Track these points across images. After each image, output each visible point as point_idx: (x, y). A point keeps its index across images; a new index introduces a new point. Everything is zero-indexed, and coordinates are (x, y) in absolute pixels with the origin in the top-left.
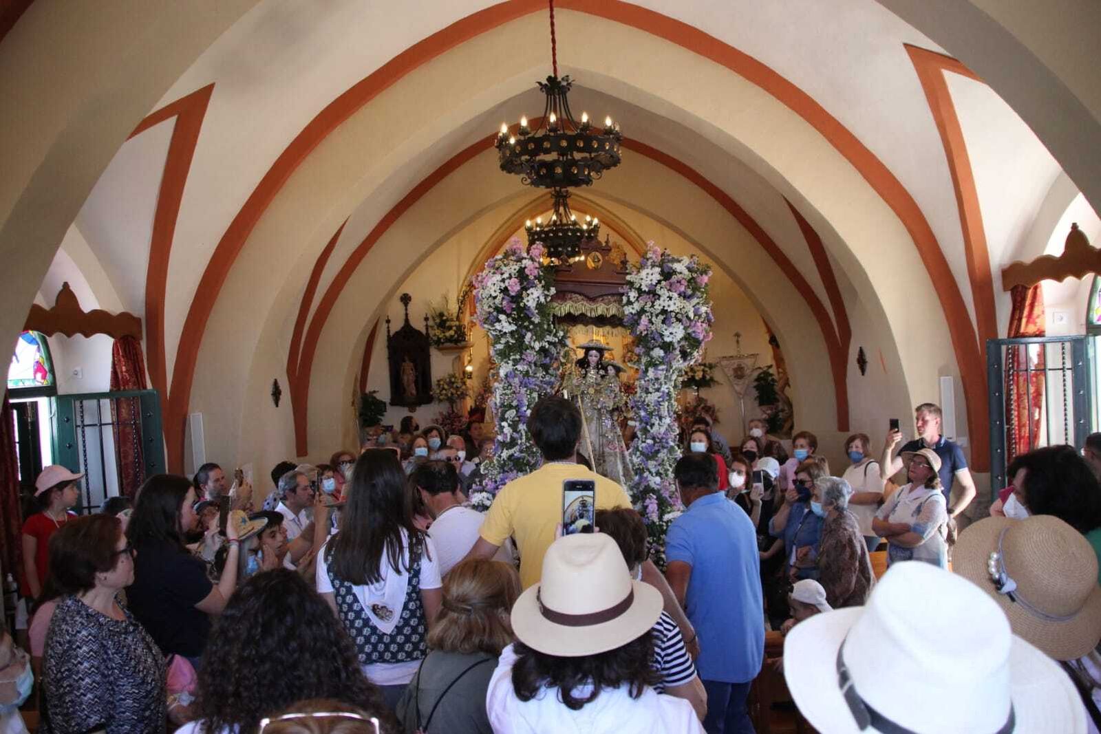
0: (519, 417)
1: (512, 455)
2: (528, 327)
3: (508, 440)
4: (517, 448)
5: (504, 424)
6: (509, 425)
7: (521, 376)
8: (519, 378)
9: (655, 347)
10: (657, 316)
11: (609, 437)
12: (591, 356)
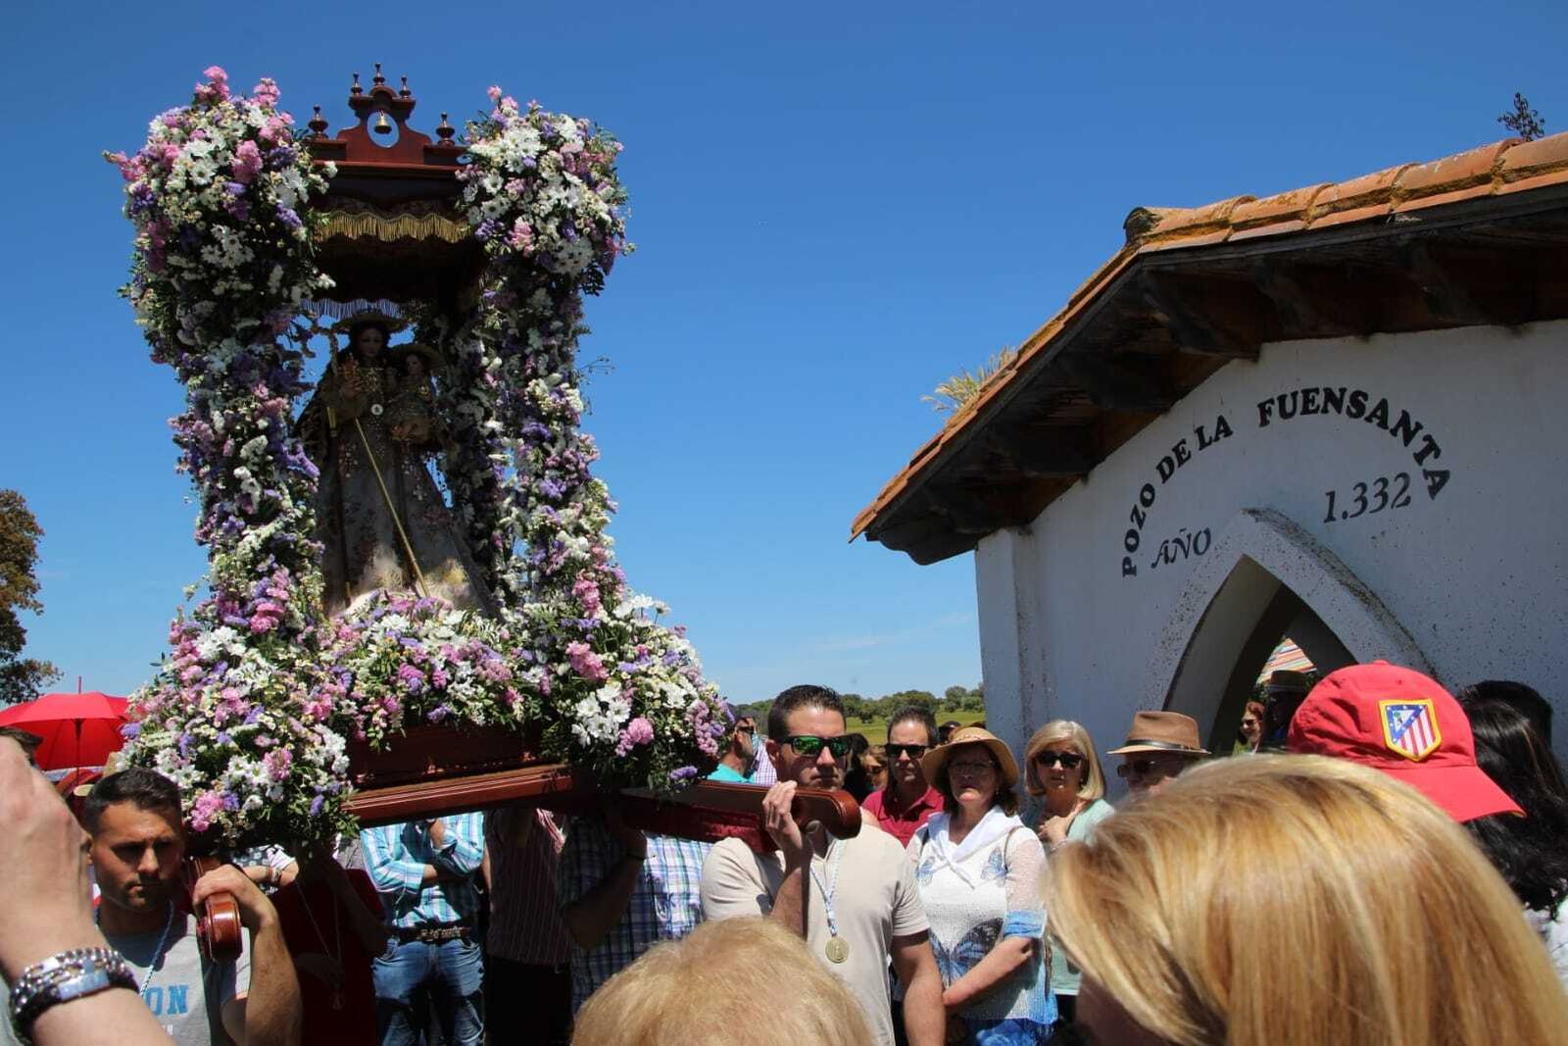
0: (272, 453)
3: (255, 507)
4: (279, 522)
6: (253, 474)
7: (264, 365)
8: (261, 370)
9: (537, 287)
10: (545, 219)
11: (420, 498)
12: (367, 340)
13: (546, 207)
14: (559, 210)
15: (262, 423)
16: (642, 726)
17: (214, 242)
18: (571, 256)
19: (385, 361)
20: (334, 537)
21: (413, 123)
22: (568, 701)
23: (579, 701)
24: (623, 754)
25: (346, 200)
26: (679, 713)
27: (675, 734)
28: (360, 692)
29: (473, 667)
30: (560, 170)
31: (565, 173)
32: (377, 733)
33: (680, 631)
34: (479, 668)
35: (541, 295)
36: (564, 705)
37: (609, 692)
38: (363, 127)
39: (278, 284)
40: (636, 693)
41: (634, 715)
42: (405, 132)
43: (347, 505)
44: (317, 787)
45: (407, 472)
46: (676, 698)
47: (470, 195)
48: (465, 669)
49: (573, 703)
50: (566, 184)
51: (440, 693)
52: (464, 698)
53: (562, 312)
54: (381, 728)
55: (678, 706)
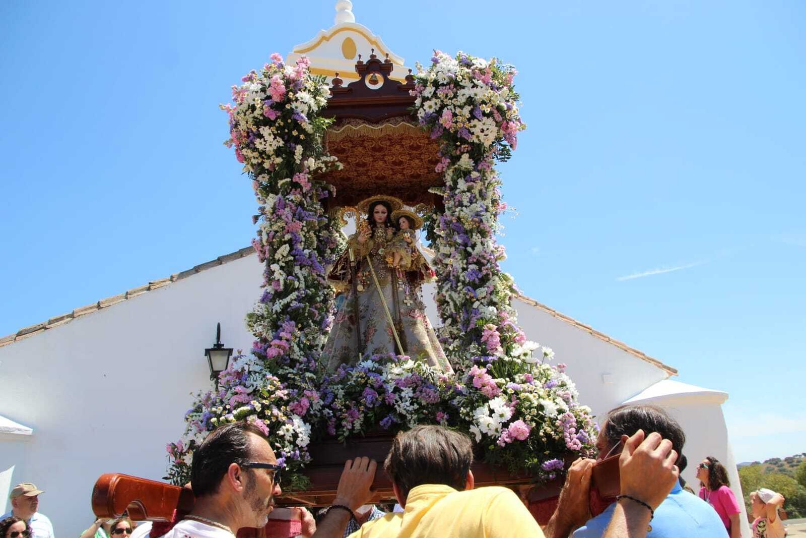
0: (294, 256)
1: (288, 305)
2: (298, 137)
3: (282, 287)
4: (294, 295)
5: (275, 267)
6: (282, 268)
7: (293, 205)
8: (291, 208)
9: (462, 153)
10: (461, 107)
11: (409, 305)
12: (377, 212)
13: (461, 100)
14: (470, 101)
15: (287, 237)
16: (521, 427)
17: (261, 136)
18: (482, 131)
19: (389, 225)
20: (352, 327)
21: (393, 76)
22: (468, 409)
23: (475, 409)
24: (503, 445)
25: (352, 120)
26: (552, 421)
27: (547, 435)
28: (338, 404)
29: (414, 392)
30: (471, 79)
31: (474, 80)
32: (344, 432)
33: (561, 369)
34: (418, 393)
35: (465, 157)
36: (465, 411)
37: (499, 404)
38: (362, 81)
39: (300, 157)
40: (517, 404)
41: (514, 418)
42: (386, 80)
43: (361, 308)
44: (283, 453)
45: (401, 289)
46: (551, 409)
47: (418, 102)
48: (407, 393)
49: (471, 410)
50: (475, 86)
51: (391, 408)
52: (404, 412)
53: (480, 167)
54: (348, 429)
55: (552, 416)
